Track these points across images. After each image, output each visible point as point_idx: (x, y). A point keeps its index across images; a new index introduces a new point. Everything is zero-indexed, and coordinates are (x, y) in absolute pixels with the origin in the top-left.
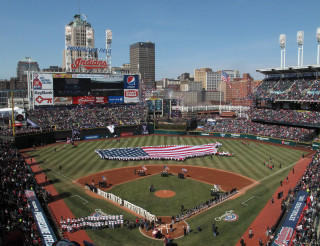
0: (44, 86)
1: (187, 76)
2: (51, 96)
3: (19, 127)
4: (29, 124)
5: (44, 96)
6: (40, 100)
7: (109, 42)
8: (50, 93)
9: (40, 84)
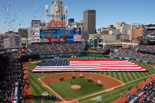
0: (36, 33)
1: (112, 26)
2: (39, 38)
3: (24, 52)
4: (28, 51)
5: (35, 38)
6: (34, 40)
7: (67, 12)
8: (38, 37)
9: (34, 33)
